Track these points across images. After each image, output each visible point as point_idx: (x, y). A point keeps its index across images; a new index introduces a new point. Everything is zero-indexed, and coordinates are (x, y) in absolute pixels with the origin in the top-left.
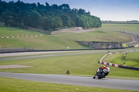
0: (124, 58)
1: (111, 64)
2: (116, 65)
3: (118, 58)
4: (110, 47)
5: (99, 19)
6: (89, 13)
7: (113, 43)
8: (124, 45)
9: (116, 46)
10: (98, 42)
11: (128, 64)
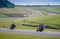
0: (24, 21)
1: (19, 24)
2: (21, 24)
3: (22, 21)
4: (18, 16)
5: (14, 4)
6: (9, 2)
7: (20, 15)
8: (25, 16)
9: (21, 16)
10: (13, 14)
11: (26, 23)
